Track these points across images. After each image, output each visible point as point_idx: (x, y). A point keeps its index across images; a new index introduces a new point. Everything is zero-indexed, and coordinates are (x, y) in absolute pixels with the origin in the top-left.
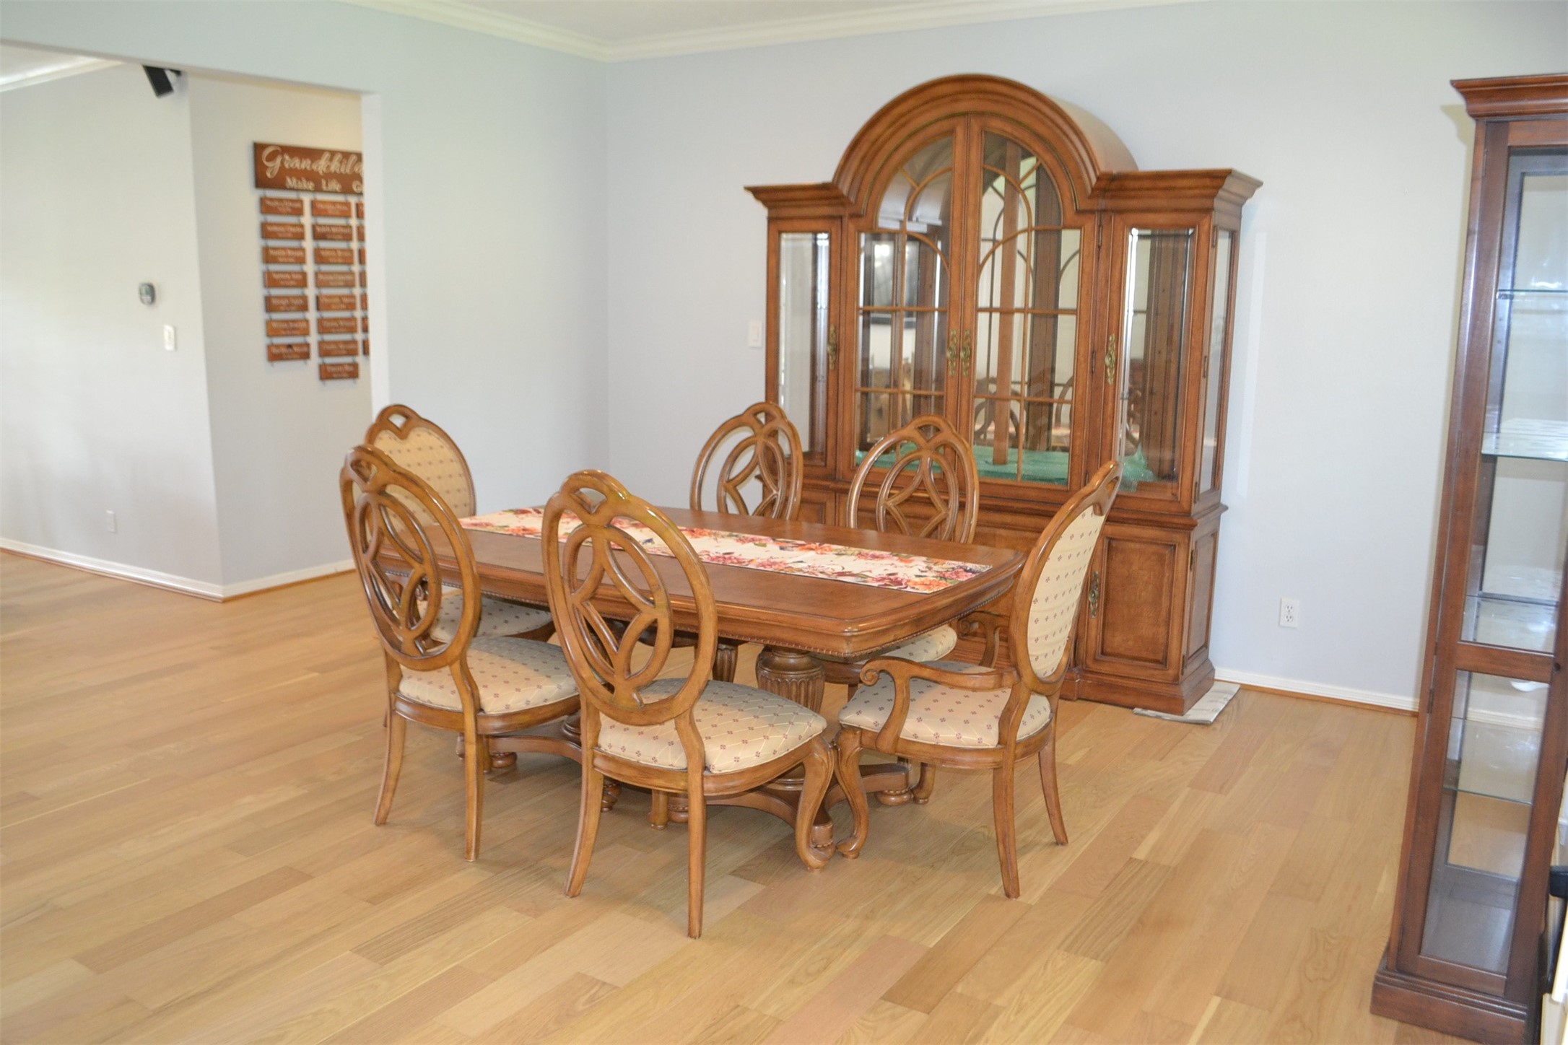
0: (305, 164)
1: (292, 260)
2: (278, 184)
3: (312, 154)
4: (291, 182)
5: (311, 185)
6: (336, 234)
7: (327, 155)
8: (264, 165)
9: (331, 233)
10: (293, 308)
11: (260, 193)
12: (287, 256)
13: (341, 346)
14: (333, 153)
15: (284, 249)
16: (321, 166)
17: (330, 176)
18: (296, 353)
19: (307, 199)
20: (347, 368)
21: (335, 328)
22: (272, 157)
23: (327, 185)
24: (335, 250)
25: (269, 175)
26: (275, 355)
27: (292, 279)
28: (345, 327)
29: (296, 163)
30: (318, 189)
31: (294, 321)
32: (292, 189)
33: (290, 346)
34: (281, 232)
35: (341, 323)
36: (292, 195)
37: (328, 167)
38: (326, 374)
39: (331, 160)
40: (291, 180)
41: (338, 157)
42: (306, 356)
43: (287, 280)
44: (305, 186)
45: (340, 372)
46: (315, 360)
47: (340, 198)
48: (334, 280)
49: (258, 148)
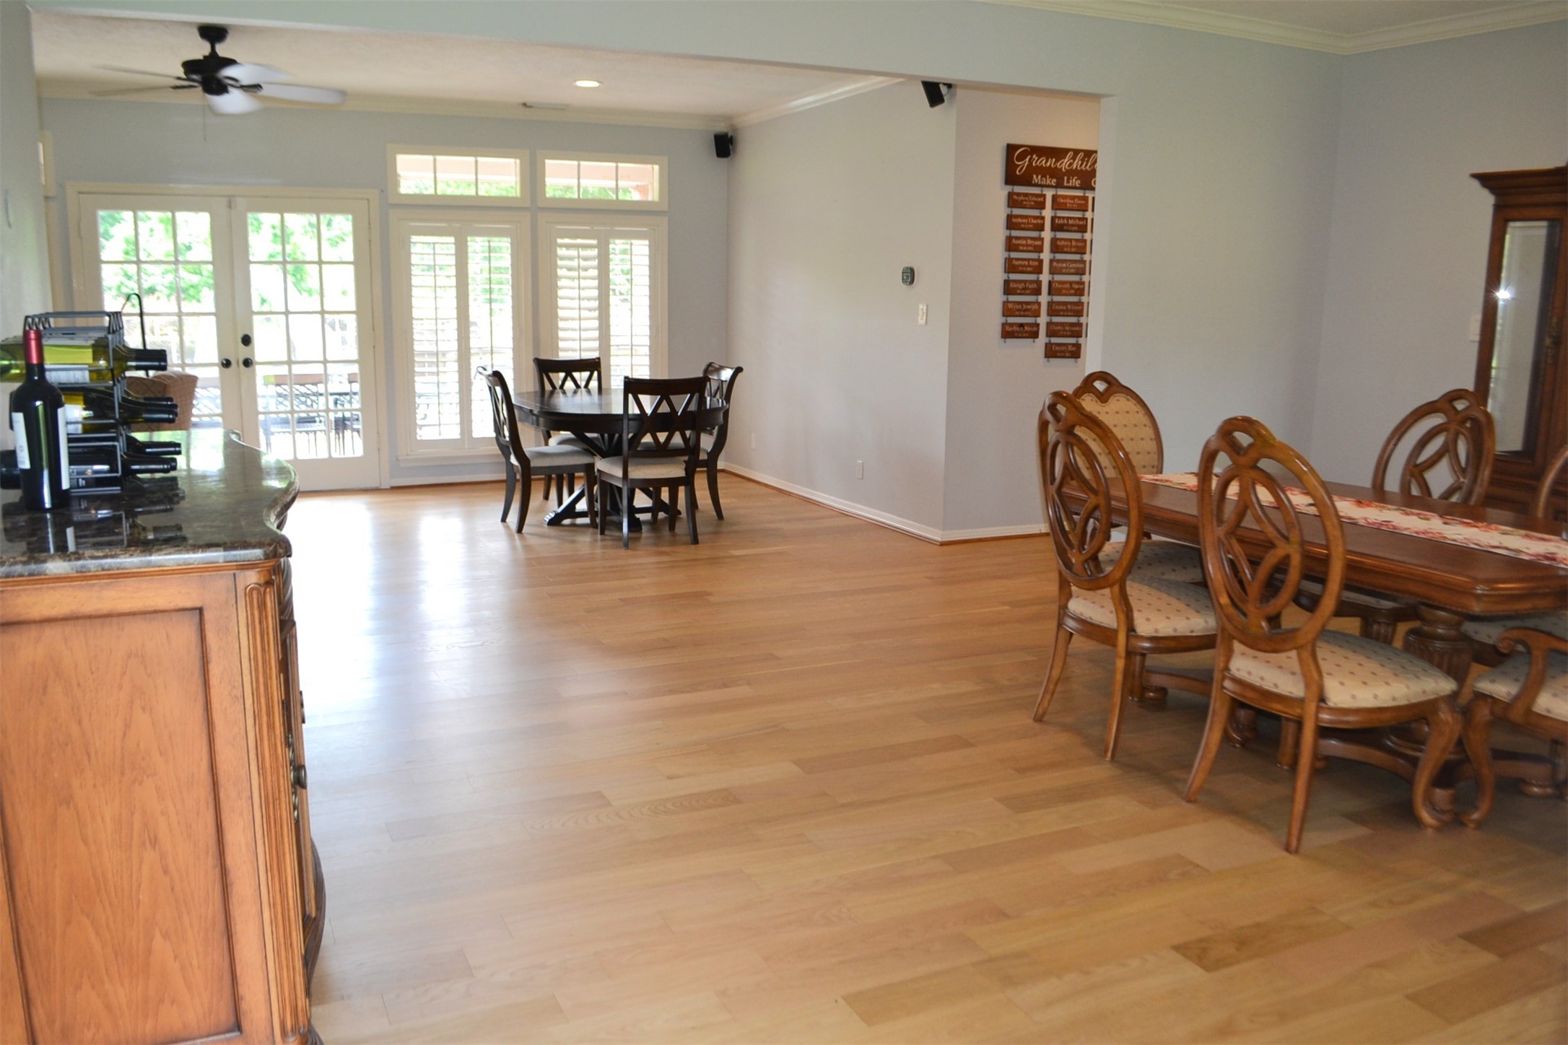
0: (1051, 162)
1: (1030, 248)
2: (1027, 181)
3: (1058, 153)
4: (1036, 179)
5: (1054, 182)
6: (1073, 225)
7: (1071, 154)
8: (1015, 164)
9: (1068, 225)
10: (1028, 292)
11: (1009, 188)
12: (1027, 245)
13: (1067, 328)
14: (1076, 152)
15: (1026, 238)
16: (1064, 164)
17: (1071, 173)
18: (1026, 332)
19: (1049, 194)
20: (1070, 348)
21: (1063, 311)
22: (1021, 157)
23: (1068, 182)
24: (1070, 240)
25: (1017, 173)
26: (1008, 333)
27: (1030, 266)
28: (1071, 311)
29: (1043, 162)
30: (1059, 185)
31: (1027, 303)
32: (1037, 185)
33: (1021, 325)
34: (1024, 224)
35: (1069, 307)
36: (1036, 191)
37: (1071, 164)
38: (1052, 352)
39: (1074, 158)
40: (1037, 177)
41: (1081, 155)
42: (1035, 335)
43: (1024, 266)
44: (1048, 182)
45: (1063, 352)
46: (1042, 339)
47: (1079, 193)
48: (1066, 268)
49: (1011, 148)
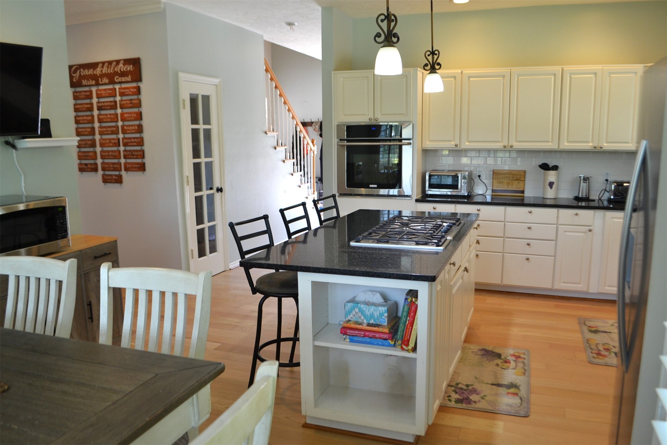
0: (91, 72)
1: (86, 121)
2: (81, 86)
3: (94, 66)
4: (84, 82)
5: (93, 82)
6: (107, 106)
7: (101, 65)
8: (72, 75)
9: (104, 106)
10: (87, 146)
11: (73, 90)
12: (84, 120)
13: (111, 166)
14: (103, 63)
15: (83, 116)
16: (98, 71)
17: (102, 76)
18: (89, 168)
19: (94, 89)
20: (114, 177)
21: (107, 156)
22: (75, 72)
23: (102, 81)
24: (106, 115)
25: (74, 81)
26: (82, 169)
27: (86, 131)
28: (112, 155)
29: (87, 72)
30: (97, 84)
31: (88, 152)
32: (85, 86)
33: (86, 164)
34: (81, 108)
35: (110, 153)
36: (87, 89)
37: (102, 71)
38: (106, 180)
39: (103, 67)
40: (84, 81)
41: (106, 64)
42: (95, 170)
43: (84, 131)
44: (91, 83)
45: (110, 179)
46: (100, 172)
47: (111, 87)
48: (106, 131)
49: (70, 67)
